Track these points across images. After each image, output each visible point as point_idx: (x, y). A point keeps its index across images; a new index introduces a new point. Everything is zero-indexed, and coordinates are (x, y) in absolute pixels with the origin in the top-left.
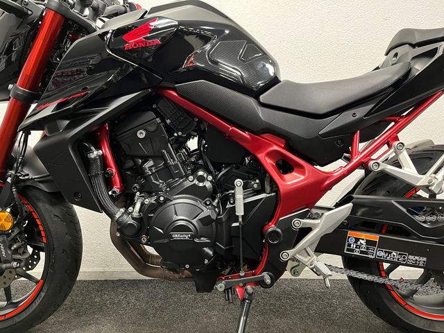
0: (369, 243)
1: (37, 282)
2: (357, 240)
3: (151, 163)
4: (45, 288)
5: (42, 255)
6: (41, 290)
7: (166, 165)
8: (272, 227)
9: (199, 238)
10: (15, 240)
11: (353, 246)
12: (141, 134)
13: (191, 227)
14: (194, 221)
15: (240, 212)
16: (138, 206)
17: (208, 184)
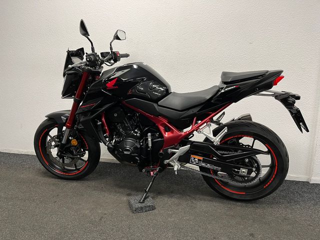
0: (199, 160)
1: (86, 162)
2: (194, 159)
3: (120, 125)
4: (89, 164)
5: (87, 152)
6: (87, 165)
7: (125, 126)
8: (161, 152)
9: (134, 153)
10: (78, 148)
11: (193, 161)
12: (116, 115)
13: (131, 150)
14: (132, 148)
15: (150, 145)
16: (114, 141)
17: (138, 135)
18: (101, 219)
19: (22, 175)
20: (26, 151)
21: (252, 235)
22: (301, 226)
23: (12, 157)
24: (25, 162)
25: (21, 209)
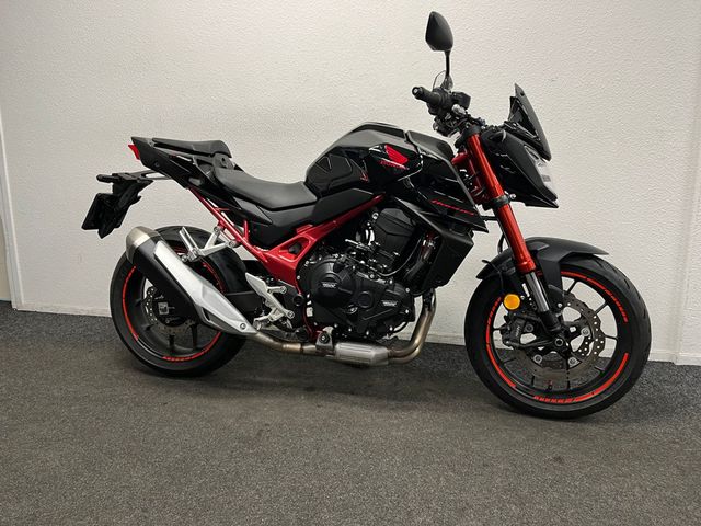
18: (259, 434)
19: (90, 355)
20: (89, 308)
21: (559, 459)
22: (657, 443)
23: (62, 322)
24: (91, 330)
25: (98, 418)
